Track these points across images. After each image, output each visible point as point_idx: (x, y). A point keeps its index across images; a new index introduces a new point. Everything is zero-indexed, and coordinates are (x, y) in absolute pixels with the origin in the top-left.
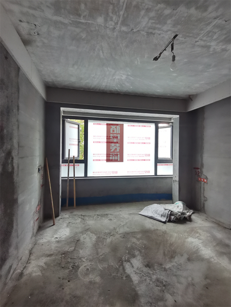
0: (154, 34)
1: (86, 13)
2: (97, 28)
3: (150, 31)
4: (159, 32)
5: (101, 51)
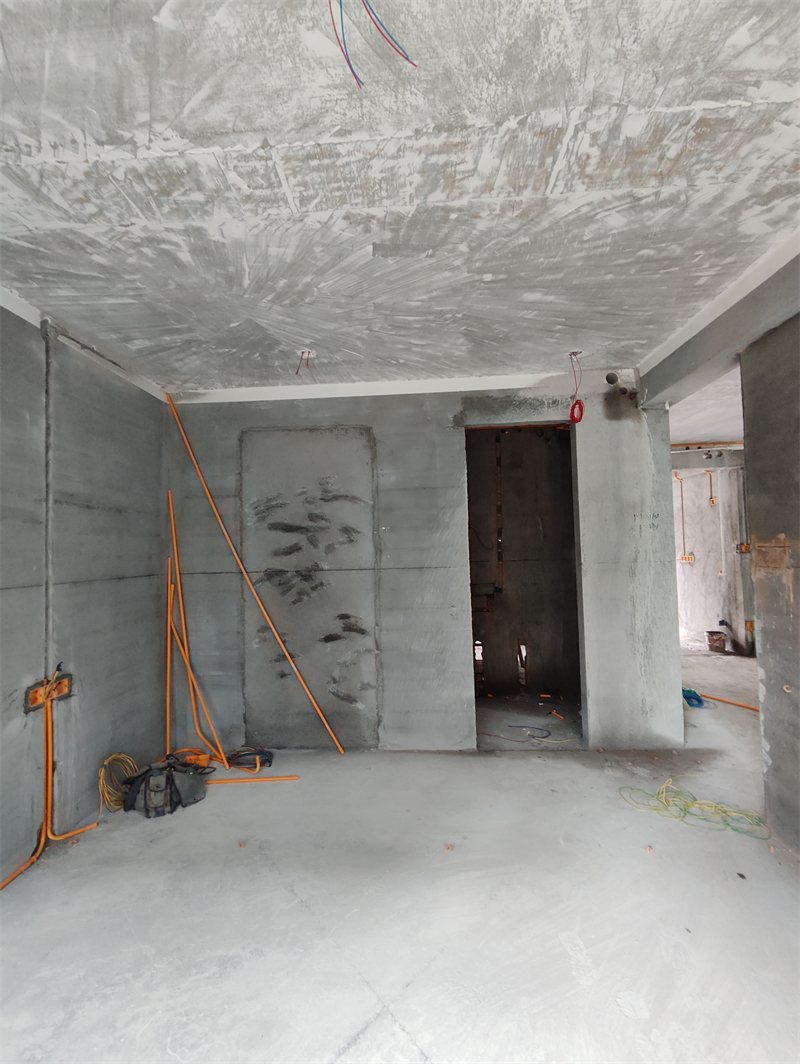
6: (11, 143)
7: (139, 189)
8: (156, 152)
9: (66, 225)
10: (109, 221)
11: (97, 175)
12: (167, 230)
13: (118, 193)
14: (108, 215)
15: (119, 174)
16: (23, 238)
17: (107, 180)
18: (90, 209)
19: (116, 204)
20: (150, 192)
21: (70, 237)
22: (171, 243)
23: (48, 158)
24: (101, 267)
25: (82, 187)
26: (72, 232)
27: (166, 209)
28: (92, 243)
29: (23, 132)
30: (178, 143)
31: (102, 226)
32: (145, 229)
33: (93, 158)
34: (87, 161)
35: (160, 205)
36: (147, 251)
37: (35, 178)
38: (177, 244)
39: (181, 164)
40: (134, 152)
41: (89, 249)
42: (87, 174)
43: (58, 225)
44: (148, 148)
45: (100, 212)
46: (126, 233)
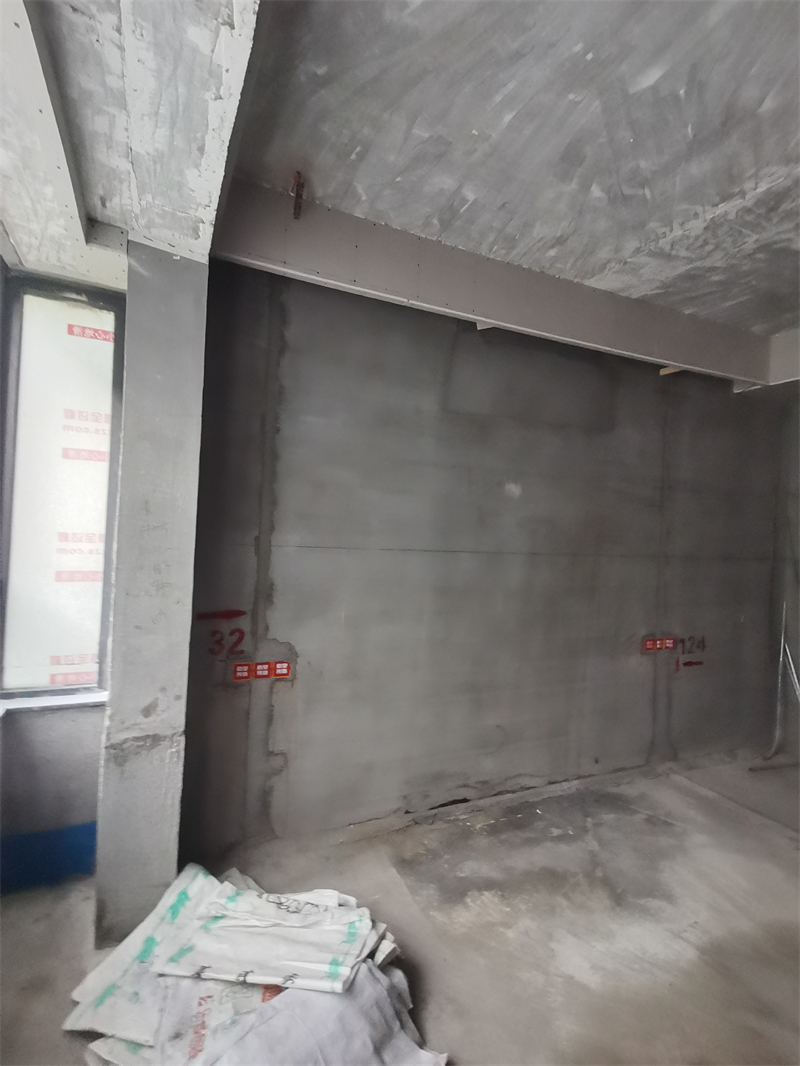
6: (653, 237)
7: (749, 218)
8: (763, 187)
9: (689, 267)
10: (724, 249)
11: (713, 226)
12: (779, 233)
13: (731, 229)
14: (725, 245)
15: (732, 216)
16: (658, 288)
17: (721, 225)
18: (709, 248)
19: (730, 236)
20: (759, 215)
21: (692, 273)
22: (784, 241)
23: (678, 232)
24: (720, 283)
25: (704, 237)
26: (693, 269)
27: (775, 220)
28: (712, 269)
29: (661, 227)
30: (782, 171)
31: (718, 255)
32: (757, 240)
33: (709, 217)
34: (705, 220)
35: (769, 220)
36: (760, 256)
37: (667, 248)
38: (789, 240)
39: (789, 183)
40: (743, 197)
41: (707, 275)
42: (706, 228)
43: (682, 268)
44: (755, 189)
45: (717, 247)
46: (739, 252)
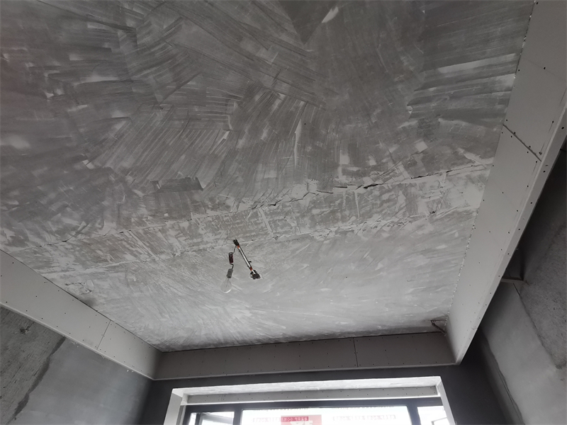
0: (205, 250)
1: (109, 257)
2: (137, 266)
3: (195, 248)
4: (208, 245)
5: (171, 288)
9: (416, 181)
12: (345, 186)
13: (361, 208)
17: (362, 215)
18: (386, 196)
25: (379, 209)
28: (411, 165)
31: (390, 182)
36: (373, 163)
42: (370, 217)
43: (421, 181)
